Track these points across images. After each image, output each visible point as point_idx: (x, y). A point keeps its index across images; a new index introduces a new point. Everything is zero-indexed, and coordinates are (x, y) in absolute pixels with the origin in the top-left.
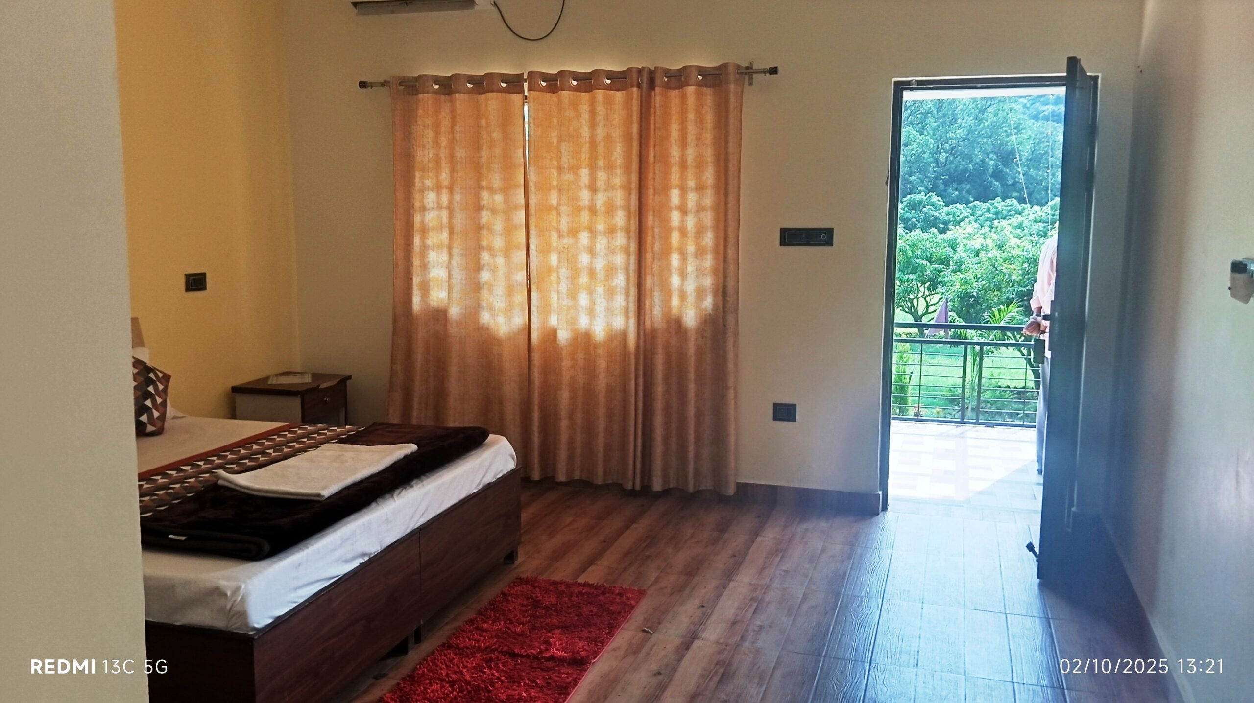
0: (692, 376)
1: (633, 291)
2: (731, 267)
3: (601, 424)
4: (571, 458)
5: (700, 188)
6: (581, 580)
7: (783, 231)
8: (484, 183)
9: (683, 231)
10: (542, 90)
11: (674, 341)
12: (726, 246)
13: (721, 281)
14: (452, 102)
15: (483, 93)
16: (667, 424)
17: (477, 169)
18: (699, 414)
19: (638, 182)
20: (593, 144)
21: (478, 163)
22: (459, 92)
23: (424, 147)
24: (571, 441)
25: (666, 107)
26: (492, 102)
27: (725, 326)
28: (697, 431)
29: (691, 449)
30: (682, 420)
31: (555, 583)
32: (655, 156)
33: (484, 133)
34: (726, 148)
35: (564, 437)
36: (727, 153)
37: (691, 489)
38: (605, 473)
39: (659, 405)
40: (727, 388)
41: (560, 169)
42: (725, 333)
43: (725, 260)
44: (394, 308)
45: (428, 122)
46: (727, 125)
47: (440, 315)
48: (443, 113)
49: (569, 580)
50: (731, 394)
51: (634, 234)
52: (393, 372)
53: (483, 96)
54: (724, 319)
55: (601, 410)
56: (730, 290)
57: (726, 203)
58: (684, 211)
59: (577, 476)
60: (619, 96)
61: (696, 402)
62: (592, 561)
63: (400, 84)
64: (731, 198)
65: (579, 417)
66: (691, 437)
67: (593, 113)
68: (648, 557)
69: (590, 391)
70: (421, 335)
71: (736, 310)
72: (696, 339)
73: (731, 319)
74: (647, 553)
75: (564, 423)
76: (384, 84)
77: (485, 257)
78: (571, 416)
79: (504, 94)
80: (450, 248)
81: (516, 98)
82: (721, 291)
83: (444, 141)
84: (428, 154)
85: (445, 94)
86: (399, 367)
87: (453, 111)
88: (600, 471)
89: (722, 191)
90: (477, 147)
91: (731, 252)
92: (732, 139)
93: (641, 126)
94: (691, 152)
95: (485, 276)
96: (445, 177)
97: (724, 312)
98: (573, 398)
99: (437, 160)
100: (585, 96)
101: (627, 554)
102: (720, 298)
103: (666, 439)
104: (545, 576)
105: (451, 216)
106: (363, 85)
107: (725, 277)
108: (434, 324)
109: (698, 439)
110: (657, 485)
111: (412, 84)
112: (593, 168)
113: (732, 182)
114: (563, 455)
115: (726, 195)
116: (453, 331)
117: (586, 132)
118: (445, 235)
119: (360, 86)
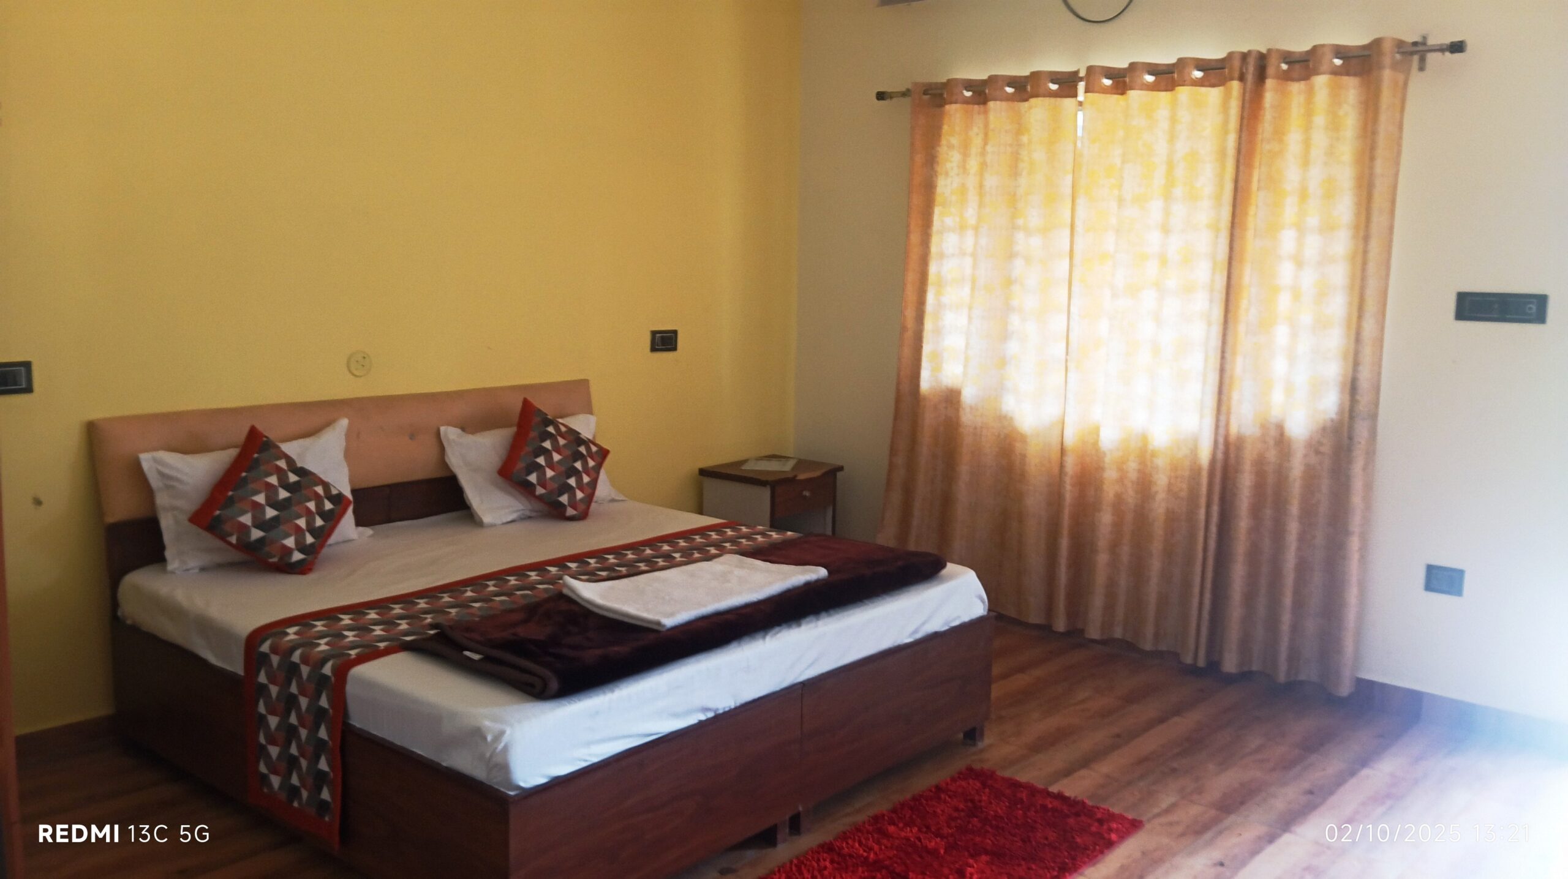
0: (1294, 509)
1: (1213, 378)
2: (1367, 352)
3: (1155, 565)
4: (1109, 607)
5: (1328, 228)
6: (1054, 789)
7: (1462, 297)
8: (1020, 222)
9: (1296, 294)
10: (1105, 91)
11: (1272, 455)
12: (1360, 317)
13: (1350, 370)
14: (986, 112)
15: (1026, 100)
16: (1252, 577)
17: (1013, 200)
18: (1302, 567)
19: (1230, 219)
20: (1170, 165)
21: (1015, 195)
22: (995, 99)
23: (947, 174)
24: (1111, 584)
25: (1282, 110)
26: (1037, 110)
27: (1350, 438)
28: (1297, 592)
29: (1286, 619)
30: (1276, 574)
31: (1015, 785)
32: (1259, 181)
33: (1024, 153)
34: (1371, 168)
35: (1101, 577)
36: (1371, 175)
37: (1282, 677)
38: (1157, 636)
39: (1241, 546)
40: (1347, 533)
41: (1121, 201)
42: (1349, 450)
43: (1358, 339)
44: (898, 384)
45: (954, 141)
46: (1374, 133)
47: (951, 398)
48: (975, 129)
49: (1040, 785)
50: (1354, 543)
51: (1220, 295)
52: (891, 466)
53: (1026, 104)
54: (1351, 428)
55: (1157, 546)
56: (1364, 384)
57: (1365, 252)
58: (1299, 262)
59: (1118, 633)
60: (1213, 94)
61: (1299, 549)
62: (1086, 762)
63: (925, 93)
64: (1375, 246)
65: (1125, 550)
66: (1288, 600)
67: (1173, 120)
68: (1174, 770)
69: (1142, 516)
70: (929, 420)
71: (1374, 417)
72: (1305, 456)
73: (1362, 430)
74: (1175, 765)
75: (1102, 558)
76: (905, 94)
77: (1015, 321)
78: (1114, 546)
79: (1052, 100)
80: (970, 308)
81: (1068, 102)
82: (1348, 386)
83: (973, 164)
84: (951, 184)
85: (978, 104)
86: (900, 460)
87: (986, 125)
88: (1149, 630)
89: (1362, 233)
90: (1014, 171)
91: (1369, 326)
92: (1381, 152)
93: (1240, 137)
94: (1316, 174)
95: (1013, 347)
96: (971, 213)
97: (1352, 417)
98: (1118, 525)
99: (963, 190)
100: (1164, 96)
101: (1142, 760)
102: (1347, 397)
103: (1249, 598)
104: (1007, 774)
105: (975, 266)
106: (881, 96)
107: (1356, 364)
108: (946, 408)
109: (1299, 604)
110: (1230, 664)
111: (939, 91)
112: (1168, 197)
113: (1379, 220)
114: (1098, 601)
115: (1366, 239)
116: (966, 418)
117: (1161, 148)
118: (967, 290)
119: (878, 99)
